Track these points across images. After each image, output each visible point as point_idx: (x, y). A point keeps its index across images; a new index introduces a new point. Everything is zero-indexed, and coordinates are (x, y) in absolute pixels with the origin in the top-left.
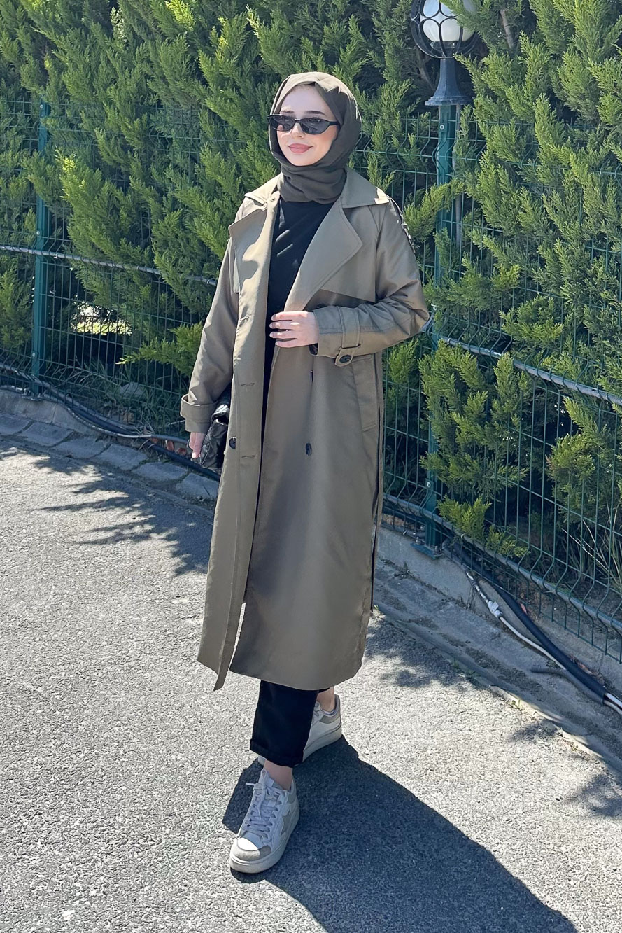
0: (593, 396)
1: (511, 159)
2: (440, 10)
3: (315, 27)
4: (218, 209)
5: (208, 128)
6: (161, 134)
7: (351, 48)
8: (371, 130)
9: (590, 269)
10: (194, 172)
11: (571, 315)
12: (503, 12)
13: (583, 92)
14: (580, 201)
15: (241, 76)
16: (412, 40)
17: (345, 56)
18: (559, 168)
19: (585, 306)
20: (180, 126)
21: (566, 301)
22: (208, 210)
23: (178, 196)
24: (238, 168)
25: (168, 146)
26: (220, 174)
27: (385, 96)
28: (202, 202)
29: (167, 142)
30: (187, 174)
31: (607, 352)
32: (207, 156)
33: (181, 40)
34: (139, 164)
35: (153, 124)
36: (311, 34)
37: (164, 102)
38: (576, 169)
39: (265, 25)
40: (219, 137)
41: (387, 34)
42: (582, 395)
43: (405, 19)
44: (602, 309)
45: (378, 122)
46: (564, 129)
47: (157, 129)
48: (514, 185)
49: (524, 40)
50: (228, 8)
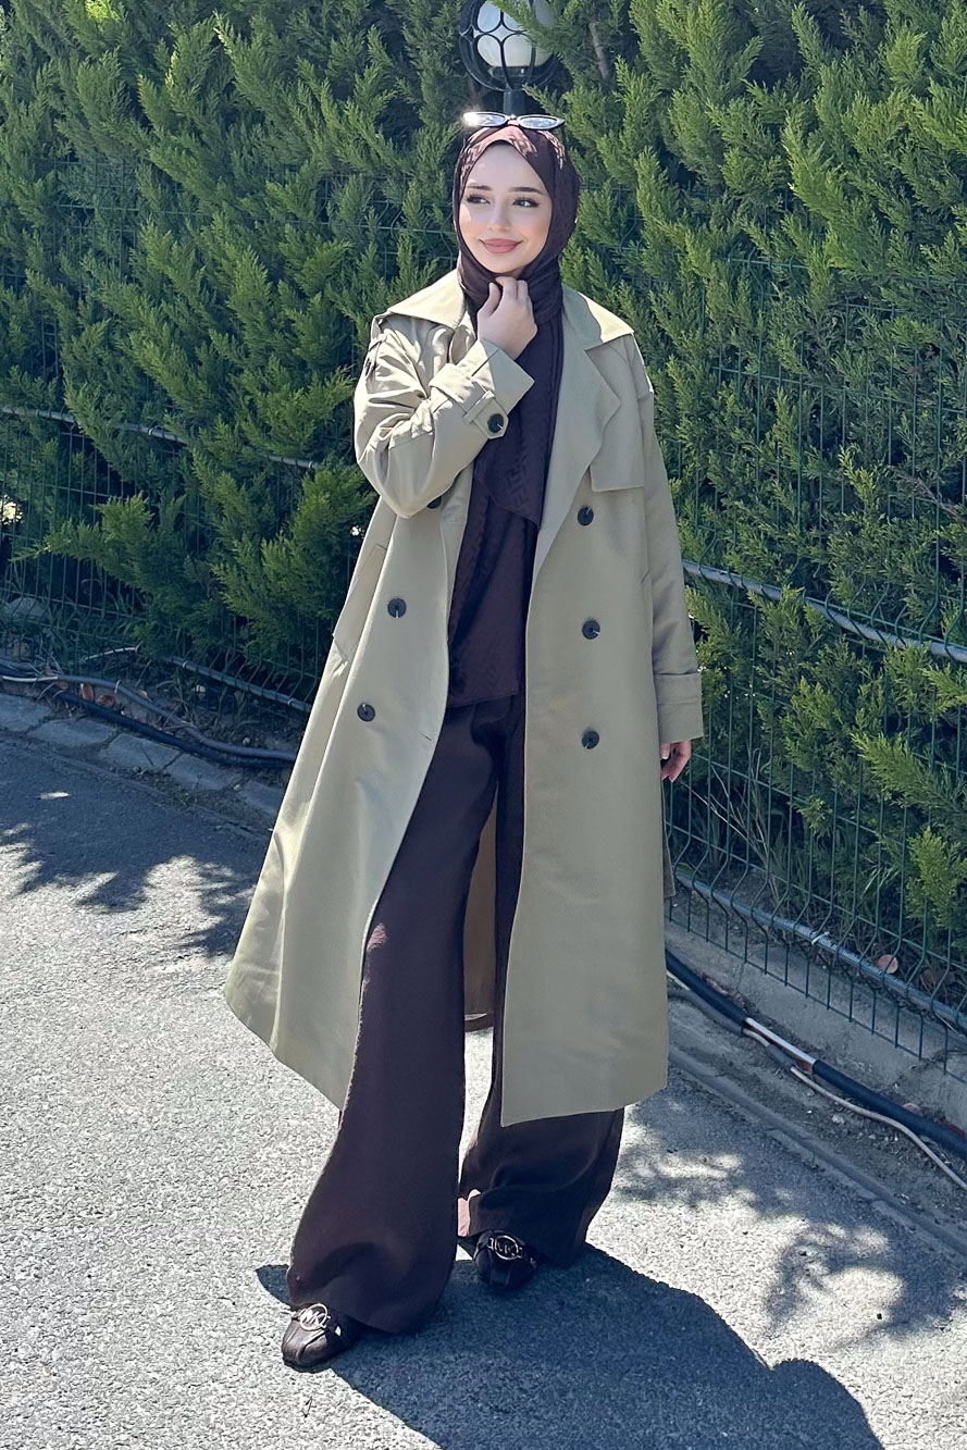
0: (723, 583)
1: (606, 240)
2: (502, 22)
3: (317, 42)
4: (167, 319)
5: (149, 191)
6: (75, 203)
7: (372, 74)
8: (402, 196)
9: (717, 398)
10: (128, 261)
11: (691, 466)
12: (592, 26)
13: (702, 146)
14: (702, 300)
15: (204, 113)
16: (462, 63)
17: (363, 87)
18: (670, 254)
19: (711, 452)
20: (106, 191)
21: (684, 446)
22: (152, 320)
23: (103, 298)
24: (199, 255)
25: (87, 221)
26: (172, 266)
27: (422, 147)
28: (143, 308)
29: (84, 215)
30: (117, 264)
31: (742, 518)
32: (150, 237)
33: (108, 60)
34: (41, 249)
35: (63, 187)
36: (310, 53)
37: (80, 153)
38: (695, 256)
39: (243, 39)
40: (168, 208)
41: (424, 54)
42: (708, 581)
43: (451, 33)
44: (734, 456)
45: (413, 184)
46: (679, 197)
47: (70, 194)
48: (611, 279)
49: (621, 67)
50: (183, 11)
